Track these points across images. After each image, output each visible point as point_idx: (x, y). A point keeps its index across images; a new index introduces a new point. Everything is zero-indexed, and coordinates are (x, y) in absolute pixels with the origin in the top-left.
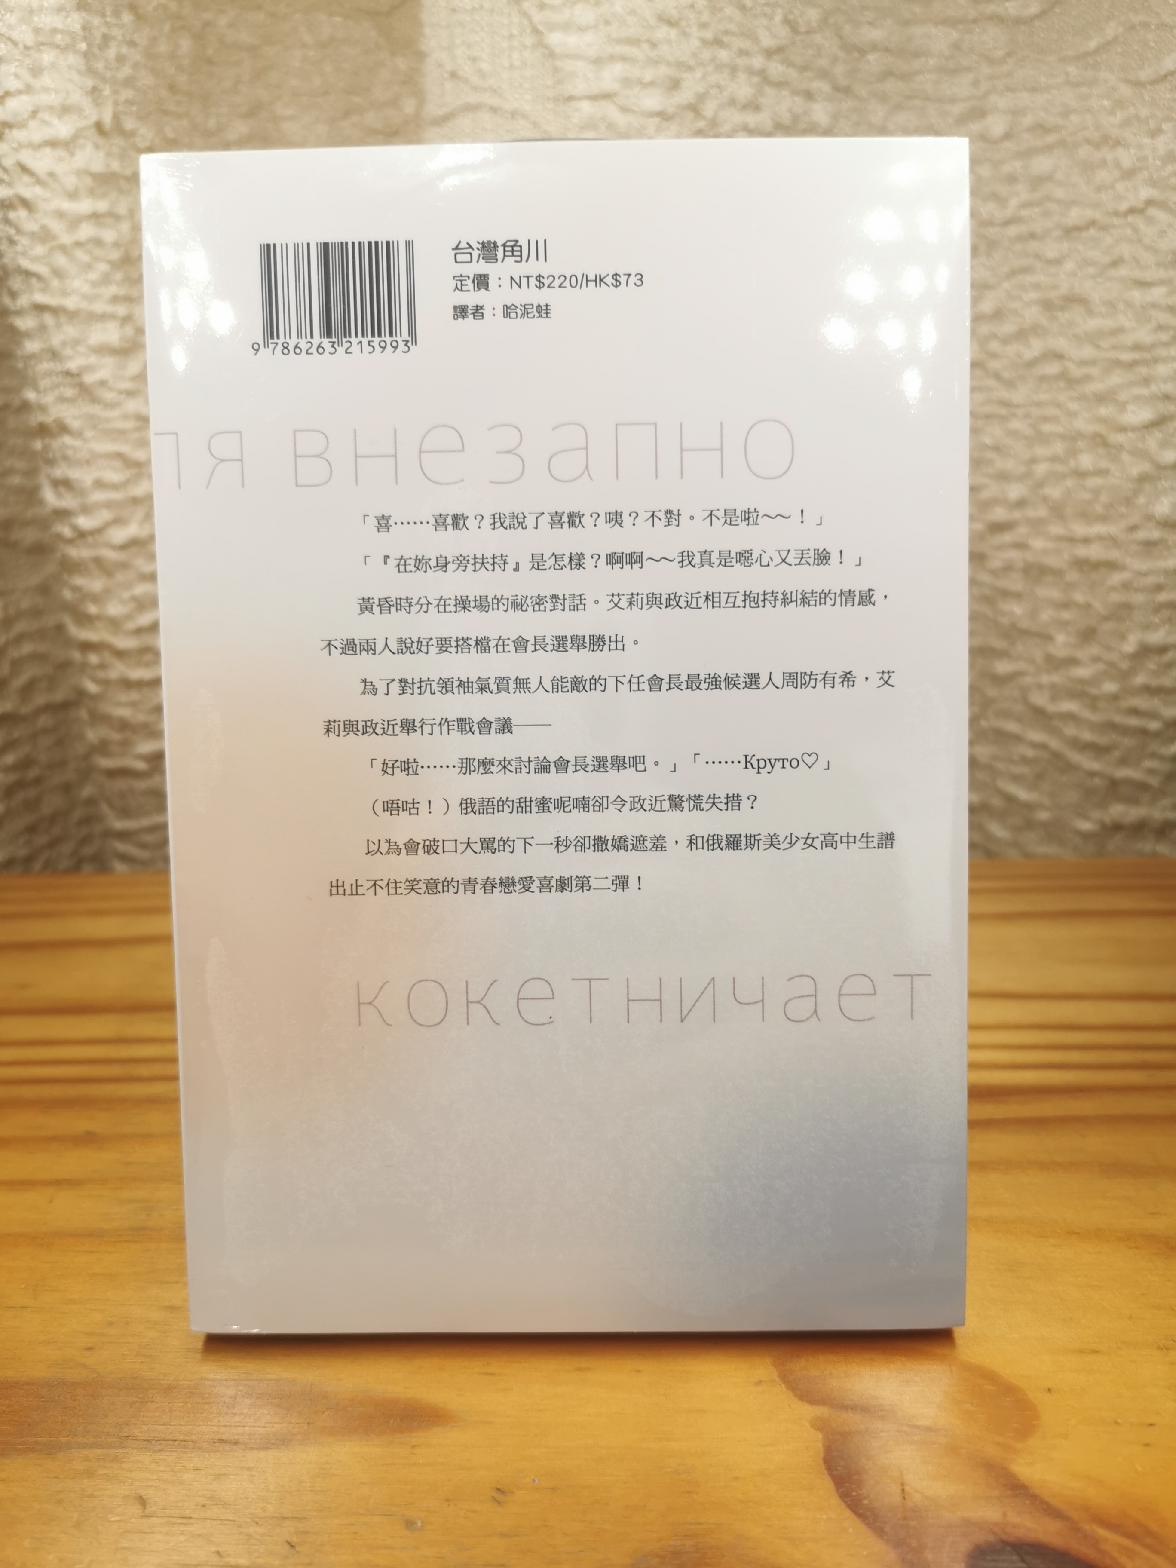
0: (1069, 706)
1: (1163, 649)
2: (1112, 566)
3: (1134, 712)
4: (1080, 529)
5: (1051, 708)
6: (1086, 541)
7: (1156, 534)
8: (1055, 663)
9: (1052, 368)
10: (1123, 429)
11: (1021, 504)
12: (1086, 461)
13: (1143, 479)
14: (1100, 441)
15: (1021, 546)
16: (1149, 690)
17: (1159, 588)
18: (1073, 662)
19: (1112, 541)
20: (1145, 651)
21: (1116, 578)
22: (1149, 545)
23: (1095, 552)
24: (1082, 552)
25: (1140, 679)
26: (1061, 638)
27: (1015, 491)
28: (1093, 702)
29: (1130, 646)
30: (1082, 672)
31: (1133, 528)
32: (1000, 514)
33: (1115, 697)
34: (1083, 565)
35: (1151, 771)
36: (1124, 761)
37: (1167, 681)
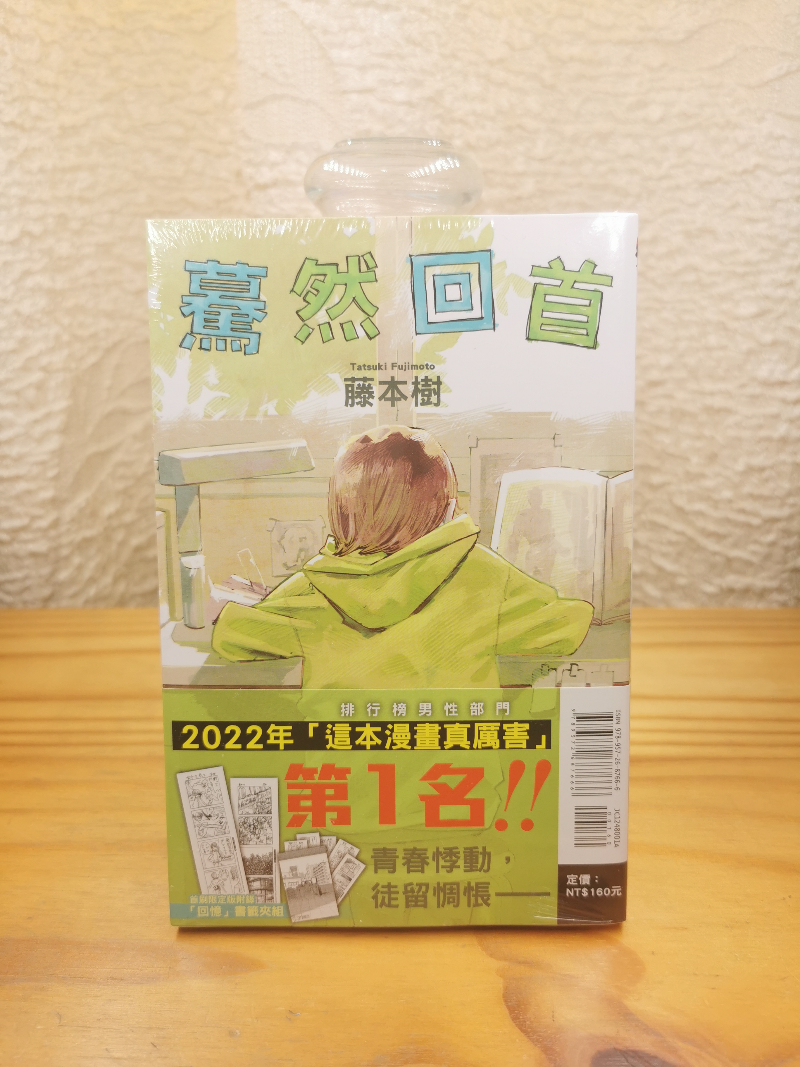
0: (699, 506)
1: (762, 469)
2: (728, 411)
3: (742, 511)
4: (708, 386)
5: (688, 507)
6: (712, 394)
7: (758, 390)
8: (691, 477)
9: (691, 277)
10: (737, 319)
11: (669, 368)
12: (712, 340)
13: (750, 352)
14: (721, 326)
15: (669, 397)
16: (752, 497)
17: (760, 427)
18: (702, 476)
19: (728, 394)
20: (750, 470)
21: (732, 420)
22: (754, 398)
23: (718, 402)
24: (709, 401)
25: (747, 489)
26: (695, 460)
27: (665, 360)
28: (716, 504)
29: (740, 466)
30: (709, 483)
31: (743, 386)
32: (655, 375)
33: (730, 501)
34: (710, 410)
35: (754, 553)
36: (735, 545)
37: (765, 491)
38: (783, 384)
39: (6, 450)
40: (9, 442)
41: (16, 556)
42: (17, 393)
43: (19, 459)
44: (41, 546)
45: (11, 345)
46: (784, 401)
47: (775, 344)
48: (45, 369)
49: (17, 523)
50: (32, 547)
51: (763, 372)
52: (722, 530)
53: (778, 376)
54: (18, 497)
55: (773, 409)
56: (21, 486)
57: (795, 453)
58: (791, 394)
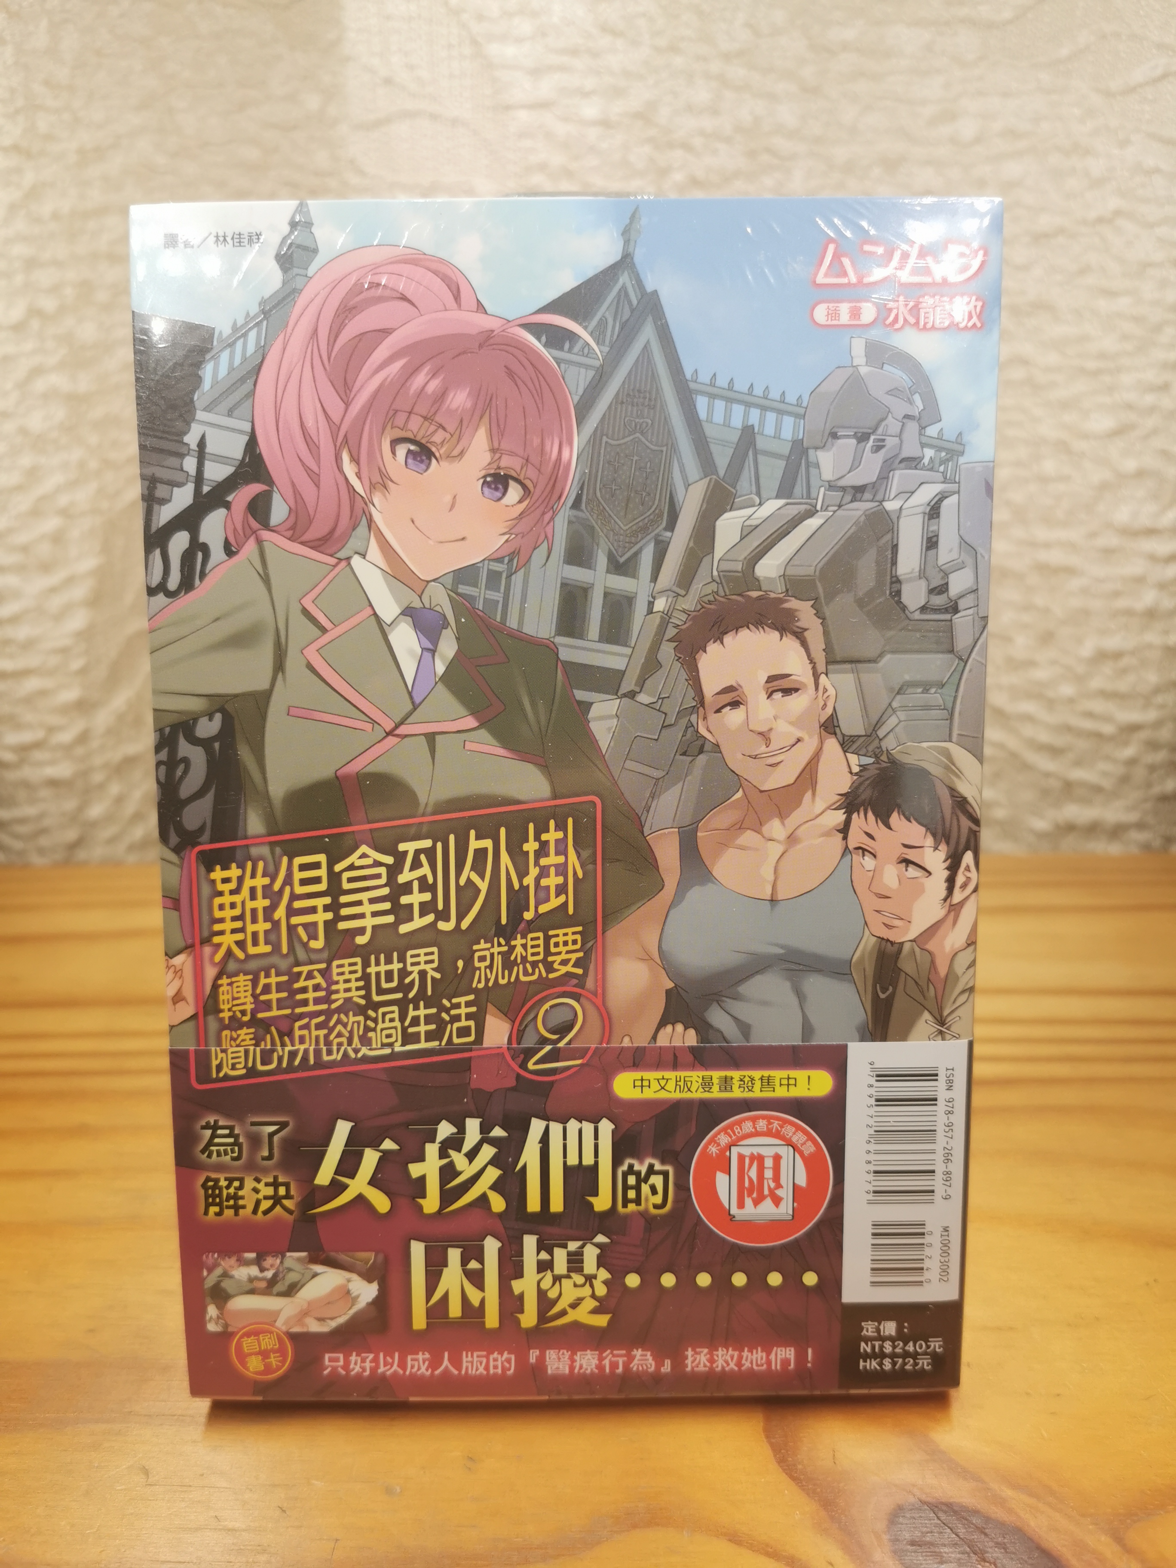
0: (1027, 707)
1: (1117, 655)
2: (1070, 571)
3: (1090, 715)
4: (1042, 533)
6: (1047, 545)
7: (1115, 542)
8: (1014, 665)
9: (1018, 373)
12: (1049, 466)
13: (1104, 487)
14: (1062, 447)
16: (1105, 694)
17: (1117, 594)
18: (1031, 664)
19: (1071, 547)
20: (1102, 656)
21: (1075, 583)
22: (1108, 553)
23: (1056, 557)
24: (1044, 556)
25: (1096, 683)
26: (1020, 640)
28: (1051, 704)
29: (1087, 649)
30: (1041, 674)
31: (1093, 535)
33: (1071, 701)
34: (1044, 569)
35: (1105, 774)
36: (1078, 763)
37: (1123, 685)
38: (1151, 532)
39: (10, 632)
40: (14, 620)
41: (26, 785)
42: (25, 549)
43: (28, 645)
44: (63, 770)
45: (13, 478)
46: (1153, 558)
47: (1140, 474)
48: (65, 513)
49: (27, 737)
50: (51, 772)
51: (1123, 515)
52: (1059, 741)
53: (1144, 521)
54: (29, 700)
55: (1136, 567)
56: (32, 684)
57: (1166, 632)
58: (1162, 547)
